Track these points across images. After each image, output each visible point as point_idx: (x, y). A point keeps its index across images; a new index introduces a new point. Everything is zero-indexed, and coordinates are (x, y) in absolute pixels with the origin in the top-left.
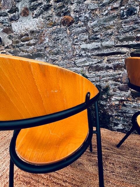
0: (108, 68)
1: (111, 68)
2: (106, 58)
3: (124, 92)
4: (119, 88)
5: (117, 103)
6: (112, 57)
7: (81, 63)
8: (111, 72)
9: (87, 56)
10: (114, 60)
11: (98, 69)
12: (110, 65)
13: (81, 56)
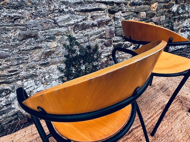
0: (93, 25)
1: (96, 26)
2: (89, 14)
3: (109, 47)
4: (105, 44)
5: (106, 59)
6: (95, 13)
7: (64, 21)
8: (97, 29)
9: (70, 12)
10: (97, 16)
11: (84, 27)
12: (95, 22)
13: (61, 12)
